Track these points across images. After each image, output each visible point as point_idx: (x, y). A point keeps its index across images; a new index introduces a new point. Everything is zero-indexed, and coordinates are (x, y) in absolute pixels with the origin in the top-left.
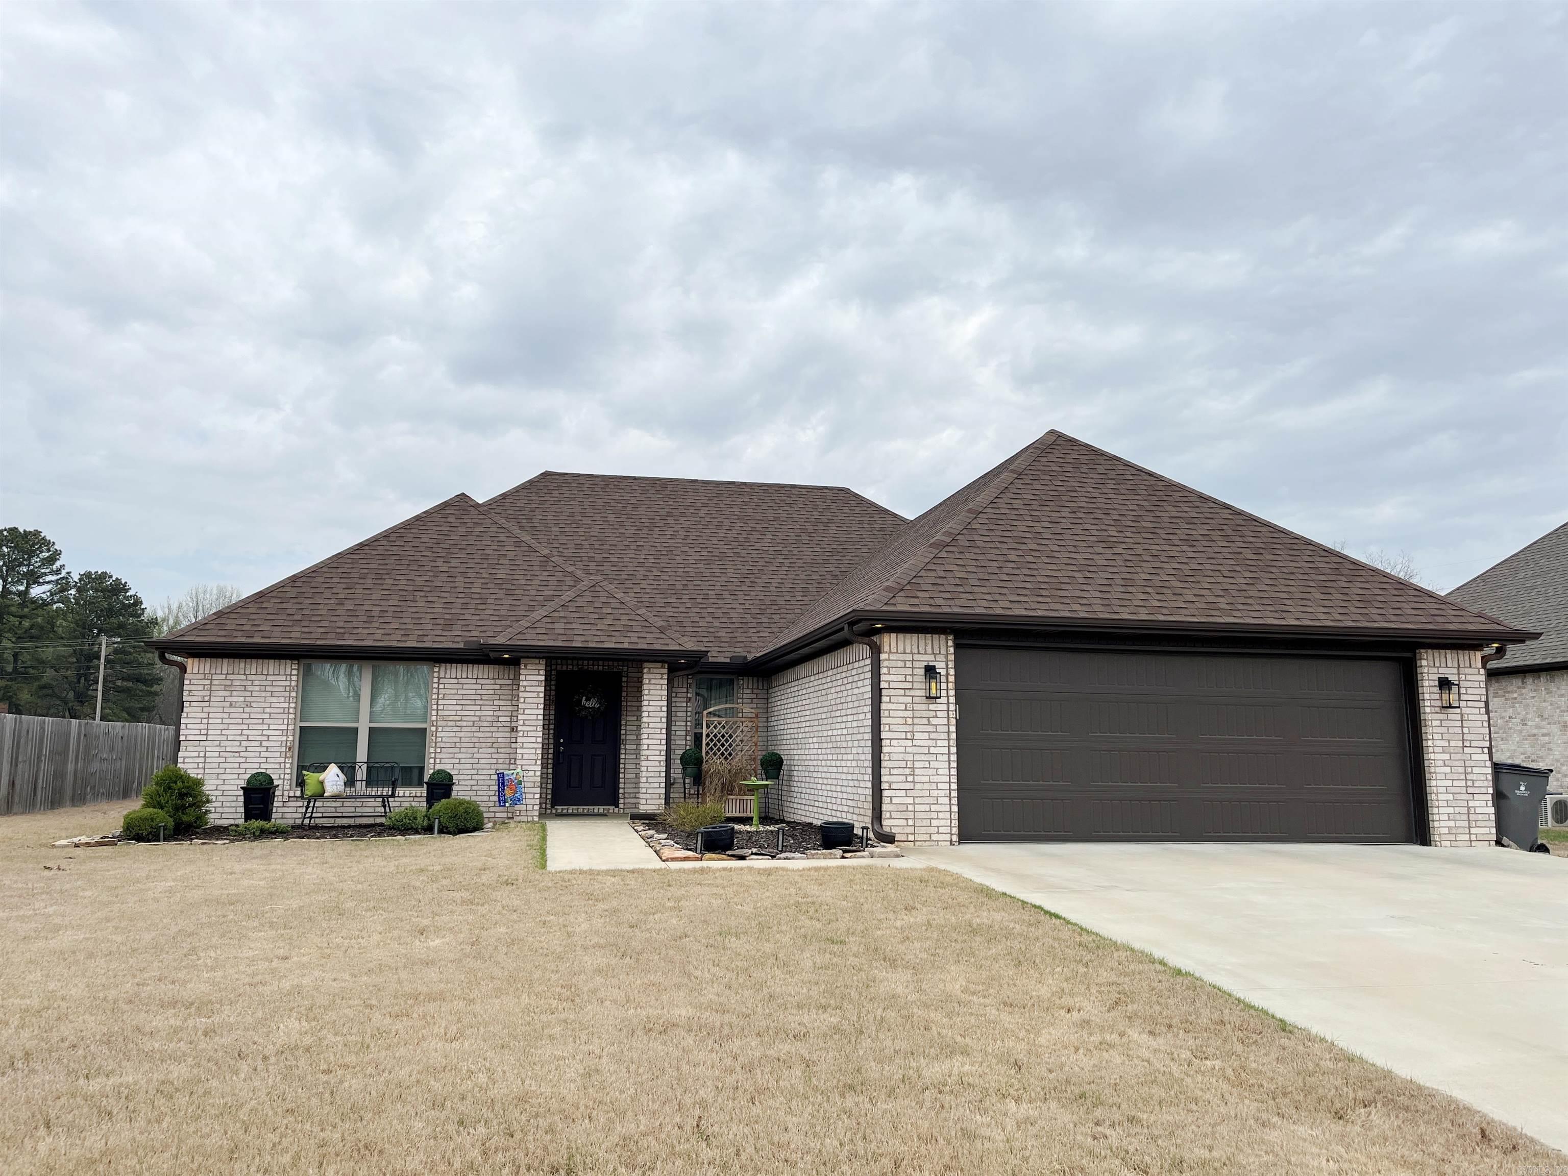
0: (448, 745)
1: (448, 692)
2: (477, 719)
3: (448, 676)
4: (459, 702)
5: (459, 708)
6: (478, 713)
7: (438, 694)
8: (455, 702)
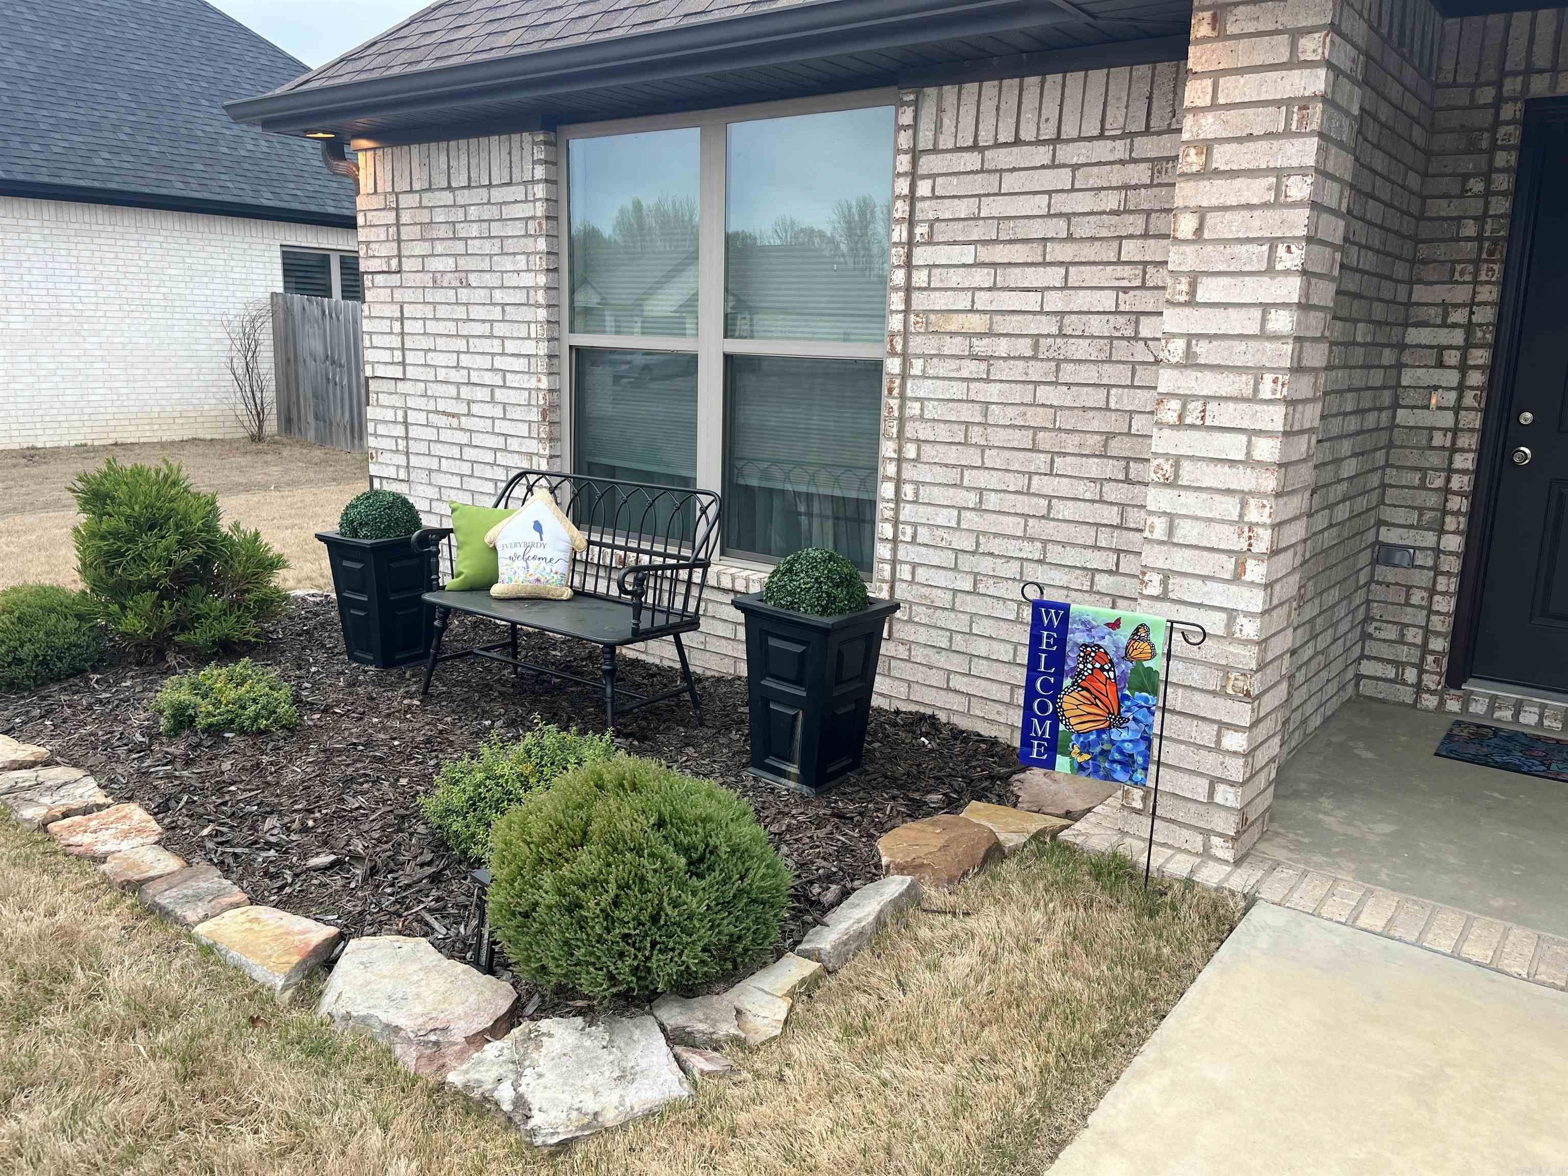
0: (943, 433)
1: (946, 210)
2: (1048, 326)
3: (946, 142)
4: (986, 255)
5: (982, 277)
6: (1055, 301)
7: (911, 222)
8: (967, 255)
